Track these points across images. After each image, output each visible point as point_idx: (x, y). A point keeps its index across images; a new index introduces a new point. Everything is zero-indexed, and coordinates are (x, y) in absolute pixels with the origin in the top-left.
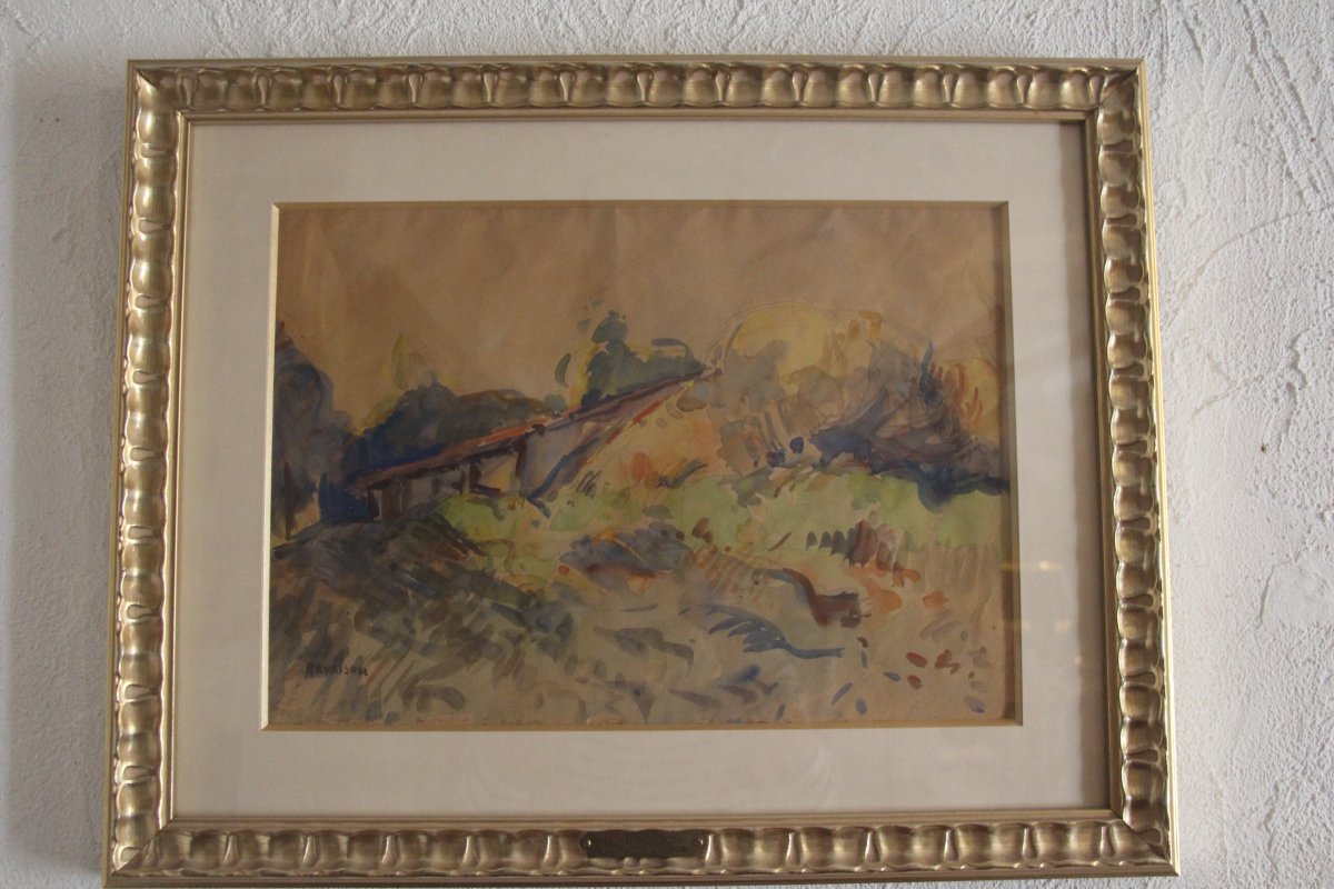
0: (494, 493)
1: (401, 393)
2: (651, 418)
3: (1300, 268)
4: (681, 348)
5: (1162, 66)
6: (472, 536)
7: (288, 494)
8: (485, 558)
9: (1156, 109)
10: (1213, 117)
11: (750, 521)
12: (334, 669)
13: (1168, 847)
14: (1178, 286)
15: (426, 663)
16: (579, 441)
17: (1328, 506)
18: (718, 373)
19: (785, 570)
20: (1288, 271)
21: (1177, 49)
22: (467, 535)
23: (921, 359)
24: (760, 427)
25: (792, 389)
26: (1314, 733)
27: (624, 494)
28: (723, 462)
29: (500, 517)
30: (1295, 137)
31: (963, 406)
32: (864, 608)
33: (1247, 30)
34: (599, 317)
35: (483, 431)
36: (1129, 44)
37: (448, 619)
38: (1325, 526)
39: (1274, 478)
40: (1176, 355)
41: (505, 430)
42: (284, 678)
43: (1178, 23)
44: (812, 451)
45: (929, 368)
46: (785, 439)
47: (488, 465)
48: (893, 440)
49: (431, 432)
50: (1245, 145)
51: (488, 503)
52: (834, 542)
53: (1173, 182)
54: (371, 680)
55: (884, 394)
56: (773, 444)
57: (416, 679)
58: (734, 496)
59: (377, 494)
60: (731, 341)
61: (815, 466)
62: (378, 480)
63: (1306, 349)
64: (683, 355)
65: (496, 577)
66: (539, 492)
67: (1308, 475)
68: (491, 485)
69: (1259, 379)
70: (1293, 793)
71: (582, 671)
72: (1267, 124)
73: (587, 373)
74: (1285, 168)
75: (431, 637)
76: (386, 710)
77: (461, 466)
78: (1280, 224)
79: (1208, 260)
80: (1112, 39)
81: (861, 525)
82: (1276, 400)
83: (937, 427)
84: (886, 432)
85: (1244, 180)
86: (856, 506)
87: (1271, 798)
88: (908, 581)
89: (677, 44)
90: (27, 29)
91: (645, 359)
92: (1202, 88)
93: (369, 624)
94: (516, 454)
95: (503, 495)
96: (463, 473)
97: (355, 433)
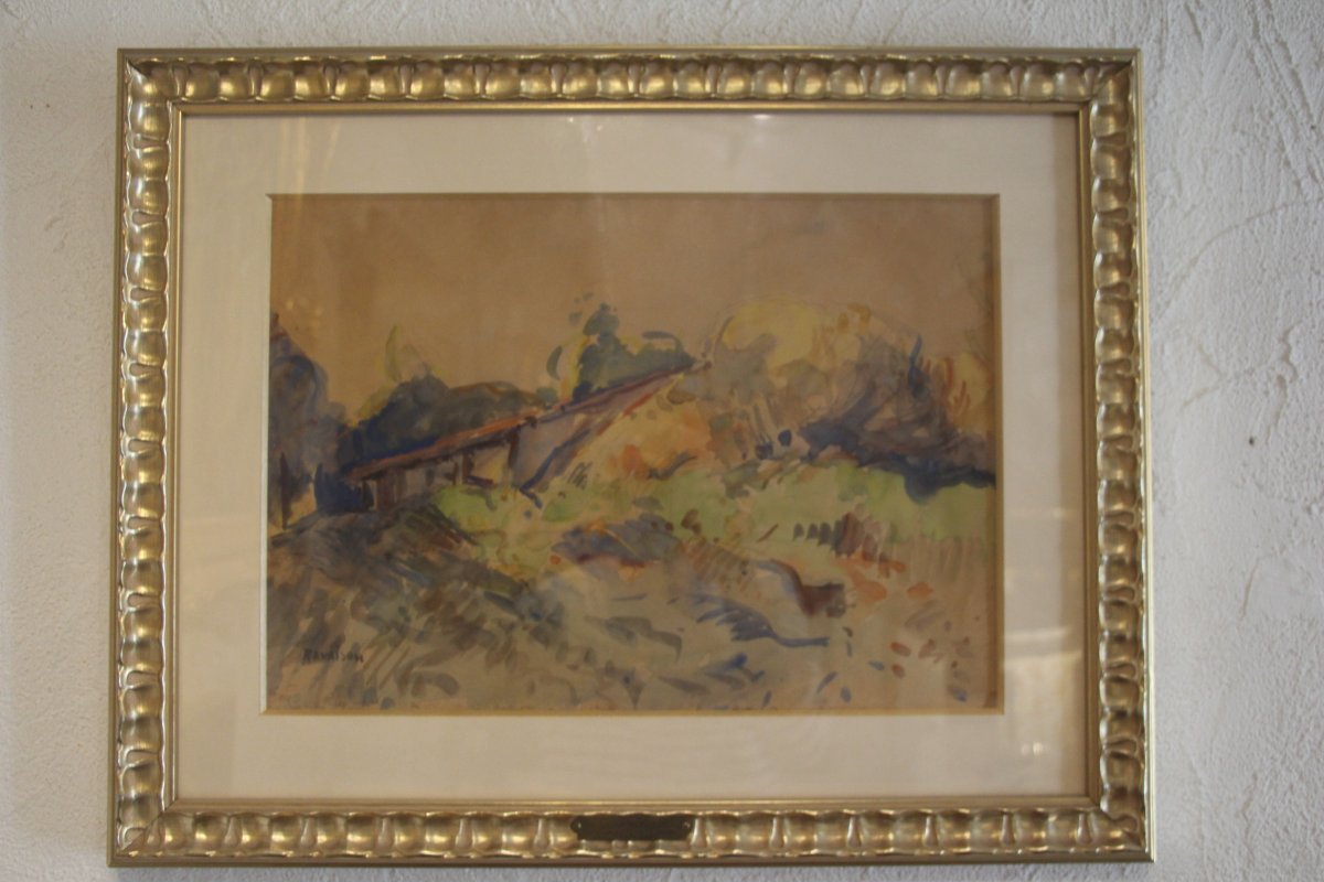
0: (486, 484)
1: (394, 385)
2: (641, 411)
3: (1295, 259)
4: (672, 341)
5: (1162, 52)
6: (465, 526)
7: (284, 484)
8: (478, 548)
9: (1154, 97)
10: (1212, 105)
11: (738, 512)
12: (331, 656)
13: (1144, 834)
14: (1170, 278)
15: (420, 650)
16: (570, 433)
17: (1315, 499)
18: (708, 366)
19: (773, 561)
20: (1283, 261)
21: (1177, 34)
22: (460, 525)
23: (909, 352)
24: (748, 419)
25: (781, 382)
26: (1294, 724)
27: (615, 486)
28: (712, 454)
29: (491, 507)
30: (1295, 124)
31: (951, 400)
32: (849, 598)
33: (1249, 13)
34: (590, 311)
35: (476, 423)
36: (1127, 29)
37: (442, 607)
38: (1312, 519)
39: (1262, 471)
40: (1167, 347)
41: (496, 422)
42: (282, 664)
43: (1179, 6)
44: (800, 443)
45: (917, 362)
46: (773, 432)
47: (480, 457)
48: (881, 433)
49: (424, 424)
50: (1243, 133)
51: (481, 494)
52: (821, 534)
53: (1169, 172)
54: (366, 667)
55: (872, 388)
56: (761, 437)
57: (411, 666)
58: (722, 488)
59: (372, 484)
60: (721, 335)
61: (803, 459)
62: (373, 471)
63: (1298, 342)
64: (673, 348)
65: (489, 566)
66: (531, 483)
67: (1296, 468)
68: (484, 476)
69: (1251, 371)
70: (1271, 782)
71: (573, 657)
72: (1267, 111)
73: (578, 365)
74: (1283, 156)
75: (427, 624)
76: (381, 696)
77: (454, 458)
78: (1276, 214)
79: (1201, 252)
80: (1110, 24)
81: (847, 518)
82: (1267, 393)
83: (924, 420)
84: (874, 425)
85: (1240, 169)
86: (843, 498)
87: (1249, 787)
88: (893, 573)
89: (670, 30)
90: (15, 13)
91: (635, 351)
92: (1202, 74)
93: (365, 611)
94: (508, 446)
95: (495, 486)
96: (456, 465)
97: (350, 425)
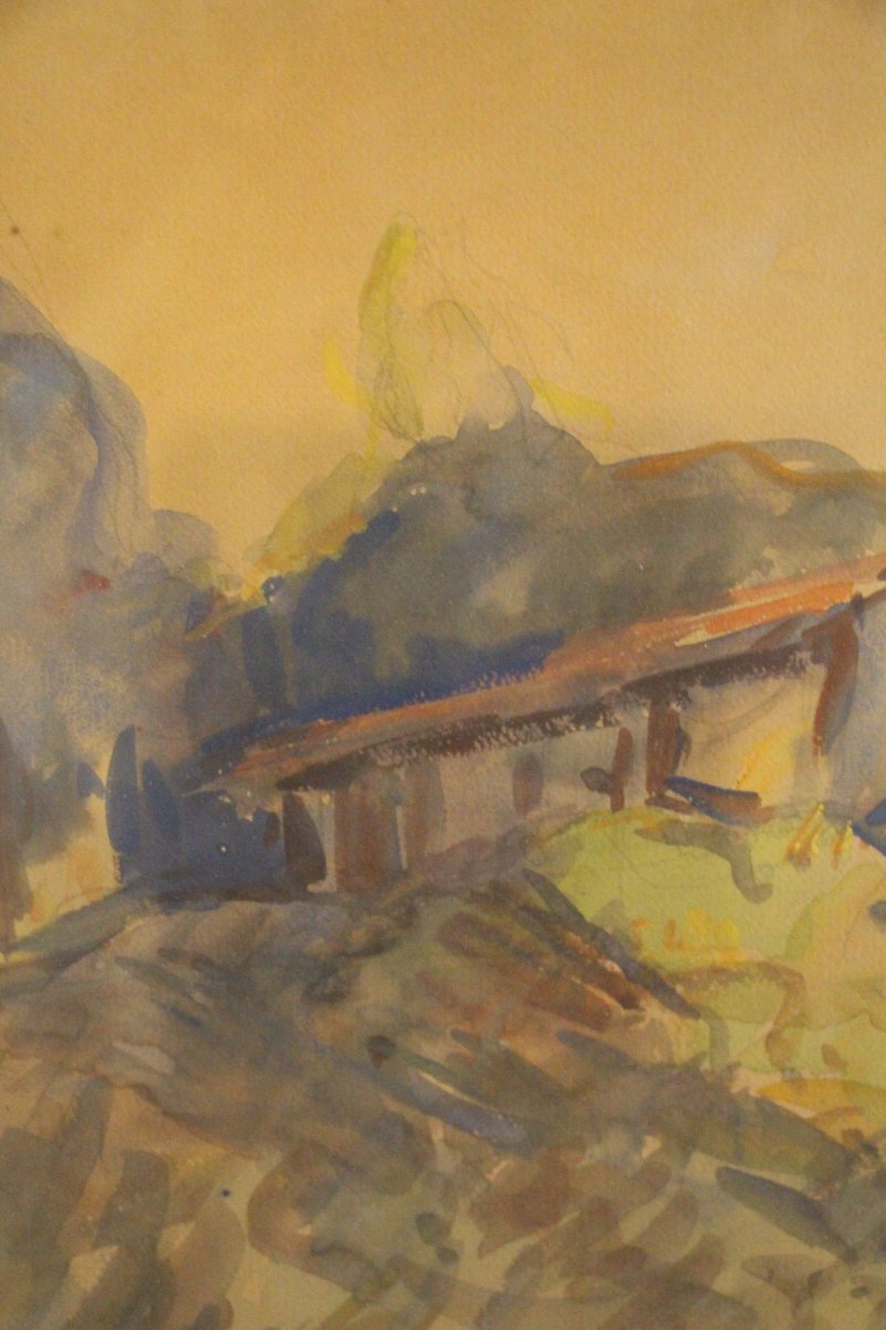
0: (733, 807)
1: (400, 449)
6: (653, 949)
8: (702, 1024)
22: (637, 947)
29: (756, 892)
37: (568, 1218)
47: (716, 709)
49: (507, 592)
51: (717, 842)
59: (319, 803)
62: (322, 756)
65: (736, 1088)
68: (727, 780)
75: (515, 1270)
77: (618, 715)
93: (301, 1229)
94: (819, 673)
95: (769, 814)
96: (625, 739)
97: (230, 594)
